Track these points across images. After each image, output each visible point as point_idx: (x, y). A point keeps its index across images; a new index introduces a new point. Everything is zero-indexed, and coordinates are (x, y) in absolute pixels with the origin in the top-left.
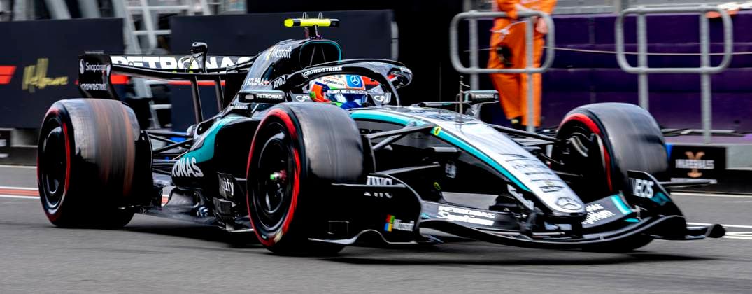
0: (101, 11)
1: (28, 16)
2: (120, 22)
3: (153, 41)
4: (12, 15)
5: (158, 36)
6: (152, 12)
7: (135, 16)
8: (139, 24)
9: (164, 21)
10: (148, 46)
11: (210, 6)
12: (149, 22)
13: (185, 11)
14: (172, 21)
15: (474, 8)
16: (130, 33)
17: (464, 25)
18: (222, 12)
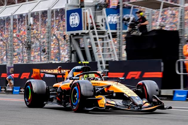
0: (92, 60)
1: (75, 61)
2: (97, 63)
3: (104, 67)
4: (71, 61)
5: (106, 66)
6: (104, 60)
7: (100, 61)
8: (101, 63)
9: (107, 62)
10: (103, 68)
11: (118, 59)
12: (104, 63)
13: (112, 60)
14: (109, 62)
15: (182, 59)
16: (99, 65)
17: (179, 63)
18: (121, 60)
